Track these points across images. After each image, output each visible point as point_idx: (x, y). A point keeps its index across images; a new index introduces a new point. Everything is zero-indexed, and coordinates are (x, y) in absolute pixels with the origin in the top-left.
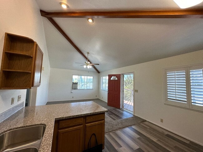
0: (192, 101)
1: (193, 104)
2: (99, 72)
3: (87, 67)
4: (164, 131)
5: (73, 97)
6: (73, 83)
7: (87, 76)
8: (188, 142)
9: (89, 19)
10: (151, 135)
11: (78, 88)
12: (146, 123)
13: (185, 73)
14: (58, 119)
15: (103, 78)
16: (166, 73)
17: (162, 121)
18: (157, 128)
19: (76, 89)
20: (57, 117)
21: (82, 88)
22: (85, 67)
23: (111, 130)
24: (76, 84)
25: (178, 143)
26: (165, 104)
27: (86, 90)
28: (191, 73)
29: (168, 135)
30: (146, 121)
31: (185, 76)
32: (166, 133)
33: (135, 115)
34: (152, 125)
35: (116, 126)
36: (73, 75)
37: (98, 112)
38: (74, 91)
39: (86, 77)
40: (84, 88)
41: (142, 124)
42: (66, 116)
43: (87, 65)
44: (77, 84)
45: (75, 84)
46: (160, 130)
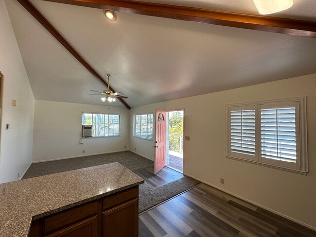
0: (262, 153)
1: (262, 156)
2: (129, 108)
3: (106, 101)
4: (226, 196)
5: (84, 152)
6: (84, 127)
7: (109, 114)
8: (255, 209)
9: (106, 11)
10: (209, 205)
11: (93, 135)
12: (201, 186)
13: (254, 114)
14: (39, 217)
15: (135, 117)
16: (229, 113)
17: (222, 181)
18: (216, 193)
19: (89, 136)
20: (39, 213)
21: (100, 135)
22: (103, 99)
23: (149, 206)
24: (89, 128)
25: (244, 212)
26: (227, 157)
27: (107, 137)
28: (262, 114)
29: (230, 202)
30: (200, 182)
31: (254, 117)
32: (229, 198)
33: (185, 174)
34: (208, 188)
35: (158, 196)
36: (82, 113)
37: (127, 186)
38: (85, 141)
39: (107, 115)
40: (103, 135)
41: (195, 188)
42: (61, 206)
43: (107, 97)
44: (91, 128)
45: (87, 128)
46: (220, 195)
